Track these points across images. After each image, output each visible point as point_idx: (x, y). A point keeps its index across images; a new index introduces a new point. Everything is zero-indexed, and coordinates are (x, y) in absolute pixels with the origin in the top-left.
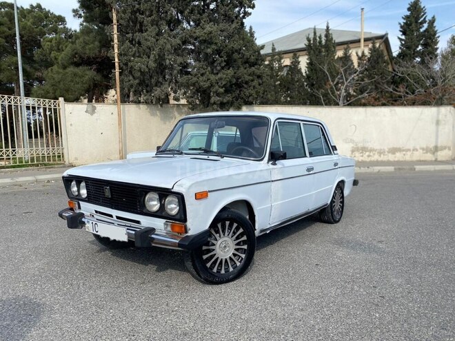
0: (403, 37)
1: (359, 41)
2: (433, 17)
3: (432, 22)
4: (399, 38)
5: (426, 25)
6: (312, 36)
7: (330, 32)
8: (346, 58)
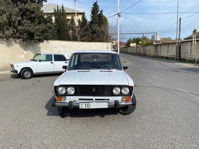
0: (92, 15)
1: (75, 13)
2: (102, 10)
3: (102, 11)
4: (91, 15)
5: (99, 12)
6: (56, 9)
7: (64, 8)
8: (72, 20)
